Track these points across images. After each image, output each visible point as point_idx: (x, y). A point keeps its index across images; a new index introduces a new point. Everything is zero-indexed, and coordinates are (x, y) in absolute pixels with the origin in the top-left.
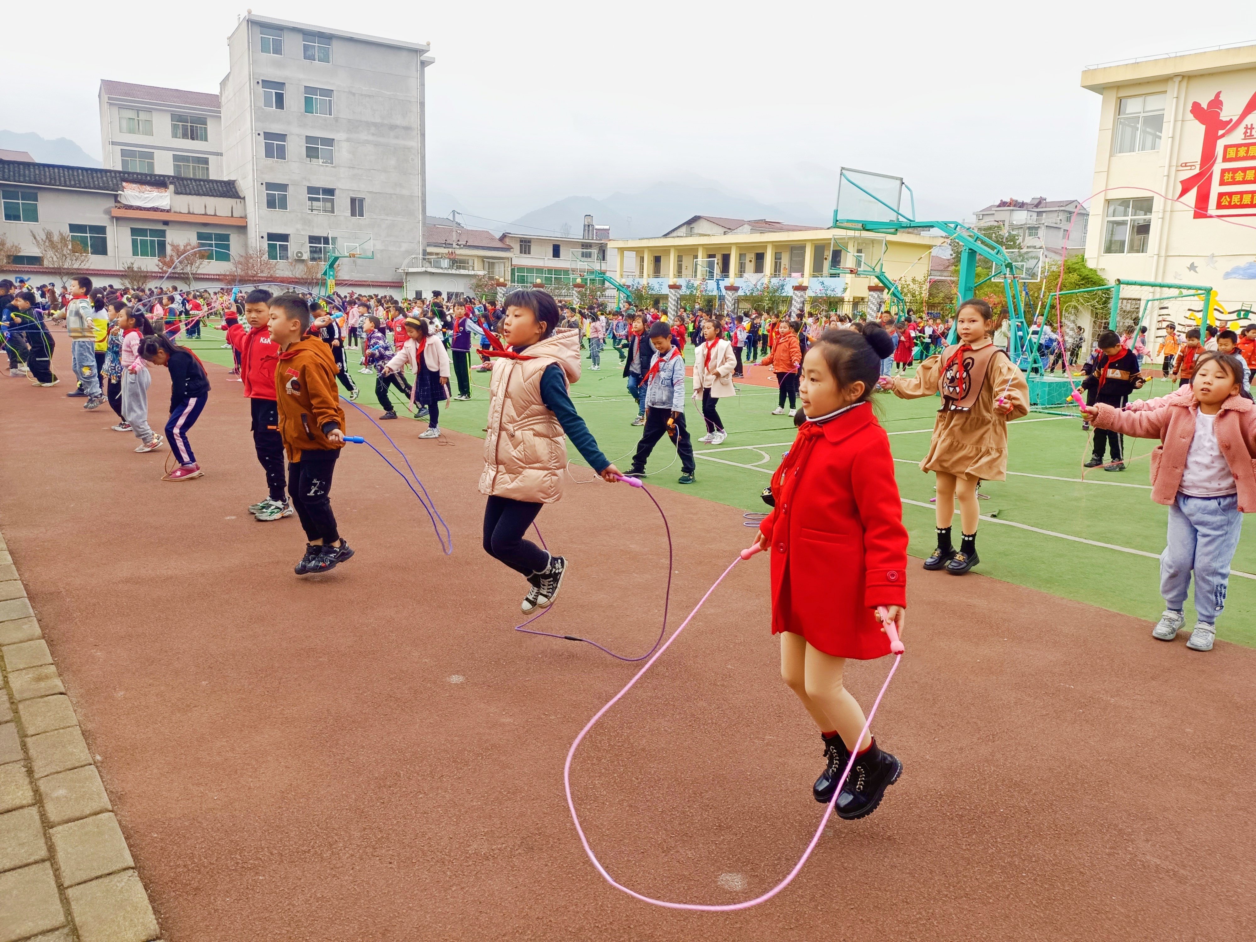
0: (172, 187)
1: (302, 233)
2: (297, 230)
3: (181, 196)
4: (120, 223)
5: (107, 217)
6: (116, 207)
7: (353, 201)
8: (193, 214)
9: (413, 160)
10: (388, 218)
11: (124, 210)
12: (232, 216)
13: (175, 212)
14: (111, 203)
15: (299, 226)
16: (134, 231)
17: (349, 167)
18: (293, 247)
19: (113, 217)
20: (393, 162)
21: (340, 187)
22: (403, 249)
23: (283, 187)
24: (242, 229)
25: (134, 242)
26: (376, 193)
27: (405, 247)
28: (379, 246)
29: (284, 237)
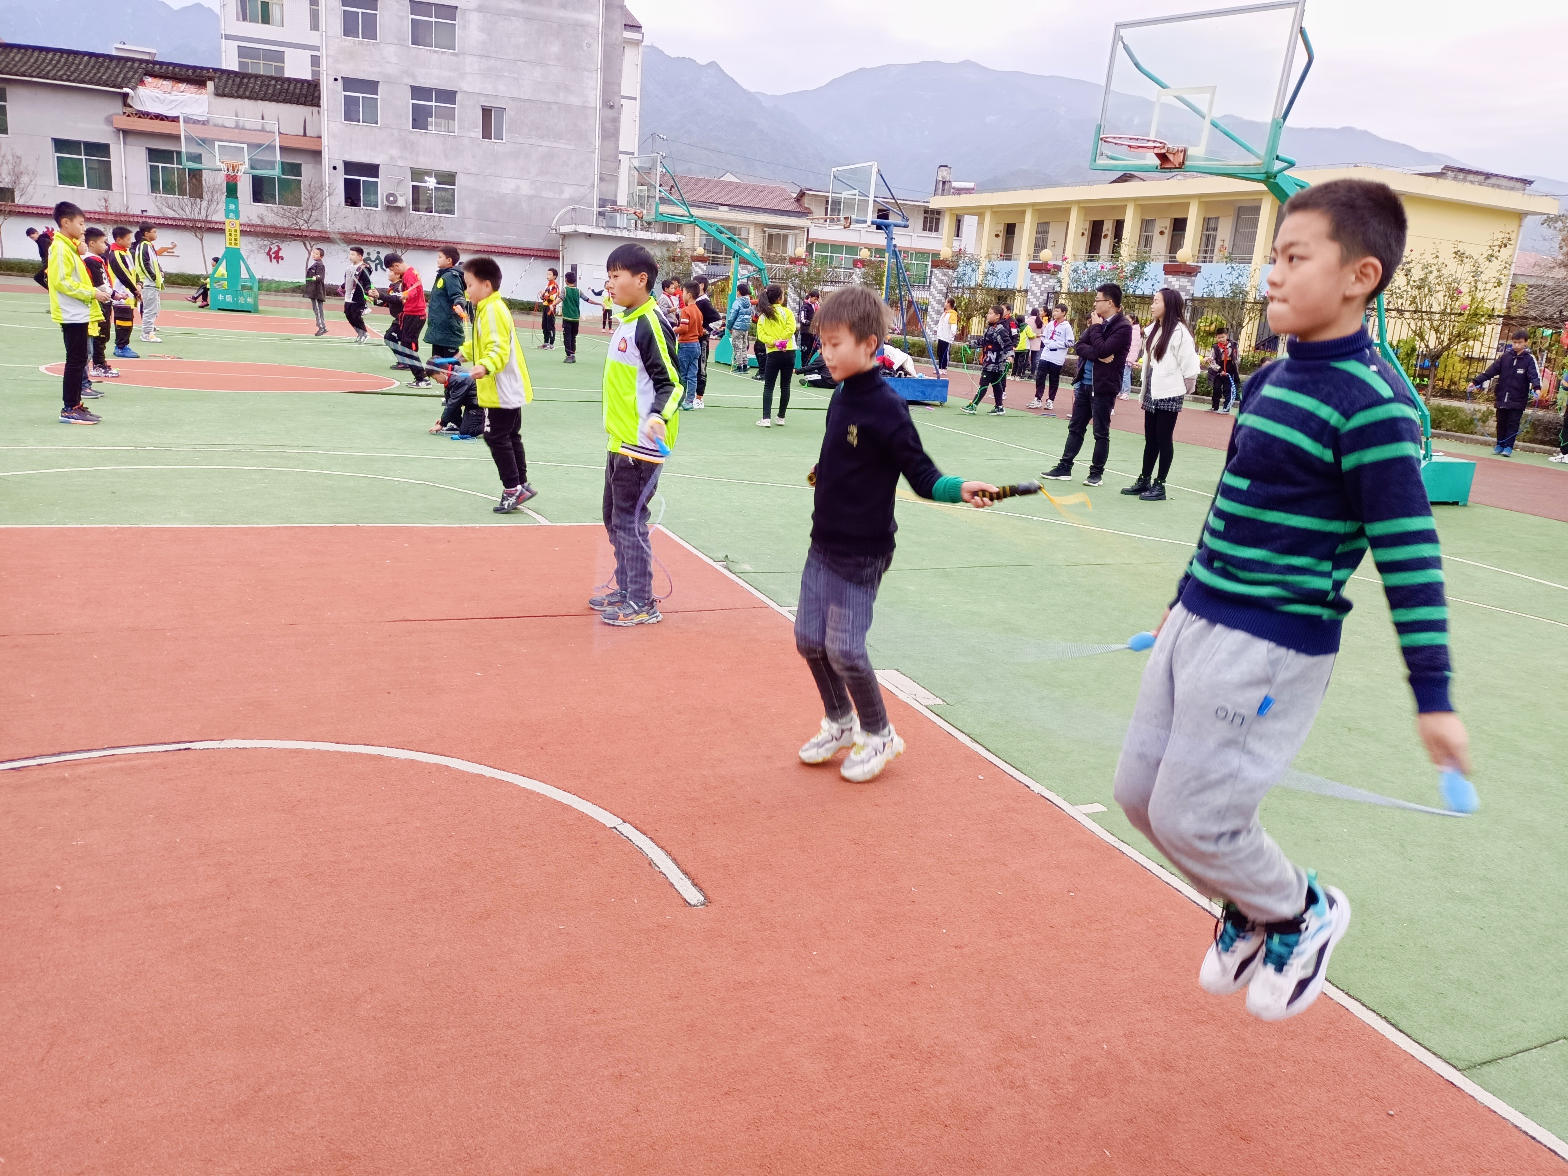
0: (210, 85)
1: (400, 163)
2: (392, 158)
3: (225, 99)
4: (130, 139)
5: (109, 129)
6: (124, 113)
7: (487, 112)
8: (243, 129)
9: (589, 45)
10: (543, 144)
11: (136, 119)
12: (305, 135)
13: (215, 125)
14: (117, 107)
15: (395, 152)
16: (154, 155)
17: (481, 56)
18: (384, 184)
19: (119, 130)
20: (555, 48)
21: (465, 89)
22: (566, 196)
23: (371, 86)
24: (316, 154)
25: (153, 170)
26: (524, 101)
27: (569, 192)
28: (526, 189)
29: (372, 170)
